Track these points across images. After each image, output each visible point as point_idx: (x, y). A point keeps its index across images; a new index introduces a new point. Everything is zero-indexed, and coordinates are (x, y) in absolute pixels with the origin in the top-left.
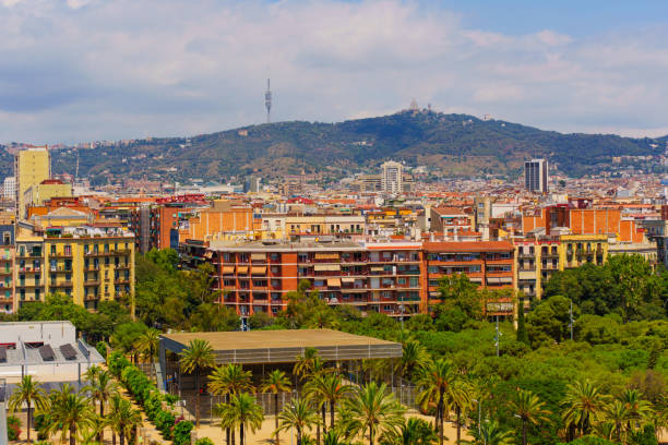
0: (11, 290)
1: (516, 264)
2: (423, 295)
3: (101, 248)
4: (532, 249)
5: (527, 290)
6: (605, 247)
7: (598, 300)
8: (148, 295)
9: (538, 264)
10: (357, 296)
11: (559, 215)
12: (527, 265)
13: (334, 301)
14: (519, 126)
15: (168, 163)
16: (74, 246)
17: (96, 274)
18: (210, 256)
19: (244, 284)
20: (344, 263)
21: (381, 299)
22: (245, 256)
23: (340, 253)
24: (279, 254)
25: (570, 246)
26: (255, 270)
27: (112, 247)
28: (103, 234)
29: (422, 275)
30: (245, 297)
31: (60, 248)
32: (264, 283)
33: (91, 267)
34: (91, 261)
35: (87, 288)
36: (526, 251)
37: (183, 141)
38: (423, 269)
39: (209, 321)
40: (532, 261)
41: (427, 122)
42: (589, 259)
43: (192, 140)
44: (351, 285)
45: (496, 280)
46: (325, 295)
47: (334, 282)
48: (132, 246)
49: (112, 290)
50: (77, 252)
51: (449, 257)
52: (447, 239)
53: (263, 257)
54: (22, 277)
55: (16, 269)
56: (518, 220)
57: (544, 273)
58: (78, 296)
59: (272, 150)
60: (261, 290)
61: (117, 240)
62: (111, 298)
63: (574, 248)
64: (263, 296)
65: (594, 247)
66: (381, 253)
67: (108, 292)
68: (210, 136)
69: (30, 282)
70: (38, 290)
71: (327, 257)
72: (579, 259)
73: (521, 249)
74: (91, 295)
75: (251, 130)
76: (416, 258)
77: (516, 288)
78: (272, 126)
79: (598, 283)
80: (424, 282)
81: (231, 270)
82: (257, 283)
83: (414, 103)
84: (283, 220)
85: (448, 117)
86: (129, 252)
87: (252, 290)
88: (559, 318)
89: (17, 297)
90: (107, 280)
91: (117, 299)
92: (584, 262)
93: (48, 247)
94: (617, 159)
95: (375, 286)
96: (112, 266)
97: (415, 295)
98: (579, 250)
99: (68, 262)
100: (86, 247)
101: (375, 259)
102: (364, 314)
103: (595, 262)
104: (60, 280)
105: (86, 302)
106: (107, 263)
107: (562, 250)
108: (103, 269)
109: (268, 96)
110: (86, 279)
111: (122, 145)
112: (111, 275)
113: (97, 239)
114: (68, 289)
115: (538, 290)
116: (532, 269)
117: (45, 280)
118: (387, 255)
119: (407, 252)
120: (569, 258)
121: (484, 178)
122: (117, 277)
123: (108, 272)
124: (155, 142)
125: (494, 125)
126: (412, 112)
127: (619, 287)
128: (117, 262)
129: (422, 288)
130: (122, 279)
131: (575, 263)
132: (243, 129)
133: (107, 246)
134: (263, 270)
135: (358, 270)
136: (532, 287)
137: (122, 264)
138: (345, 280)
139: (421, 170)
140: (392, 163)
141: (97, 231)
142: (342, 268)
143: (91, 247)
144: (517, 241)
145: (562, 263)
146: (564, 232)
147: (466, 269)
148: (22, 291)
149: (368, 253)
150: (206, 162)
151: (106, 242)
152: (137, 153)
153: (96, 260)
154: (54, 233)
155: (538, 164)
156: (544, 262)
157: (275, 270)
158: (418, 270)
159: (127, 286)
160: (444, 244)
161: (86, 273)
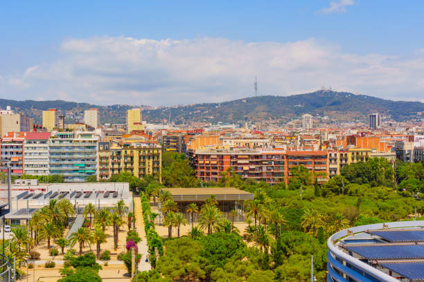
0: (108, 169)
1: (328, 161)
2: (286, 174)
3: (147, 152)
4: (336, 155)
5: (333, 173)
6: (369, 154)
7: (364, 177)
8: (167, 172)
9: (338, 161)
10: (257, 174)
11: (352, 139)
12: (333, 161)
13: (246, 176)
14: (373, 98)
15: (210, 115)
16: (135, 151)
17: (144, 163)
18: (194, 156)
19: (208, 168)
20: (251, 160)
21: (267, 176)
22: (208, 156)
23: (249, 155)
24: (222, 156)
25: (353, 154)
26: (212, 162)
27: (151, 152)
28: (147, 146)
29: (286, 165)
30: (208, 174)
31: (129, 152)
32: (216, 168)
33: (142, 160)
34: (142, 157)
35: (140, 169)
36: (333, 155)
37: (217, 105)
38: (286, 163)
39: (188, 183)
40: (335, 160)
41: (329, 96)
42: (362, 159)
43: (221, 104)
44: (253, 169)
45: (319, 168)
46: (242, 173)
47: (246, 168)
48: (160, 151)
49: (151, 170)
50: (136, 153)
51: (298, 157)
52: (298, 150)
53: (216, 157)
54: (113, 164)
55: (110, 160)
56: (334, 142)
57: (341, 165)
58: (136, 172)
59: (257, 109)
60: (214, 171)
61: (153, 149)
62: (151, 173)
63: (355, 154)
64: (216, 174)
65: (364, 154)
66: (267, 155)
67: (150, 170)
68: (229, 103)
69: (116, 166)
70: (119, 170)
71: (243, 157)
72: (357, 159)
73: (330, 155)
74: (142, 172)
75: (248, 100)
76: (283, 158)
77: (328, 172)
78: (257, 98)
79: (364, 170)
80: (286, 169)
81: (202, 162)
82: (213, 168)
83: (323, 87)
84: (233, 141)
85: (340, 94)
86: (159, 154)
87: (211, 171)
88: (338, 185)
89: (110, 172)
90: (149, 166)
91: (154, 174)
92: (360, 160)
93: (123, 152)
94: (420, 113)
95: (264, 170)
96: (151, 160)
97: (282, 174)
98: (357, 155)
99: (132, 158)
100: (140, 152)
101: (264, 158)
102: (259, 182)
103: (364, 161)
104: (129, 165)
105: (140, 175)
106: (149, 158)
107: (350, 155)
108: (147, 161)
109: (256, 84)
110: (139, 165)
111: (190, 107)
112: (151, 164)
113: (145, 148)
114: (132, 169)
115: (338, 173)
116: (336, 163)
117: (122, 165)
118: (270, 157)
119: (279, 155)
120: (353, 159)
121: (355, 122)
122: (153, 164)
123: (149, 162)
124: (204, 105)
125: (361, 97)
126: (322, 91)
127: (374, 171)
128: (153, 158)
129: (285, 171)
130: (156, 165)
131: (355, 161)
132: (245, 99)
133: (149, 151)
134: (215, 162)
135: (257, 163)
136: (335, 171)
137: (156, 159)
138: (251, 167)
139: (326, 118)
140: (307, 115)
141: (145, 145)
142: (250, 162)
143: (142, 152)
144: (329, 151)
145: (350, 161)
146: (352, 147)
147: (305, 163)
148: (113, 170)
149: (261, 156)
150: (227, 114)
151: (149, 150)
152: (196, 110)
153: (144, 157)
154: (126, 146)
155: (375, 116)
156: (341, 160)
157: (221, 163)
158: (284, 164)
159: (158, 168)
160: (297, 152)
161: (140, 163)
